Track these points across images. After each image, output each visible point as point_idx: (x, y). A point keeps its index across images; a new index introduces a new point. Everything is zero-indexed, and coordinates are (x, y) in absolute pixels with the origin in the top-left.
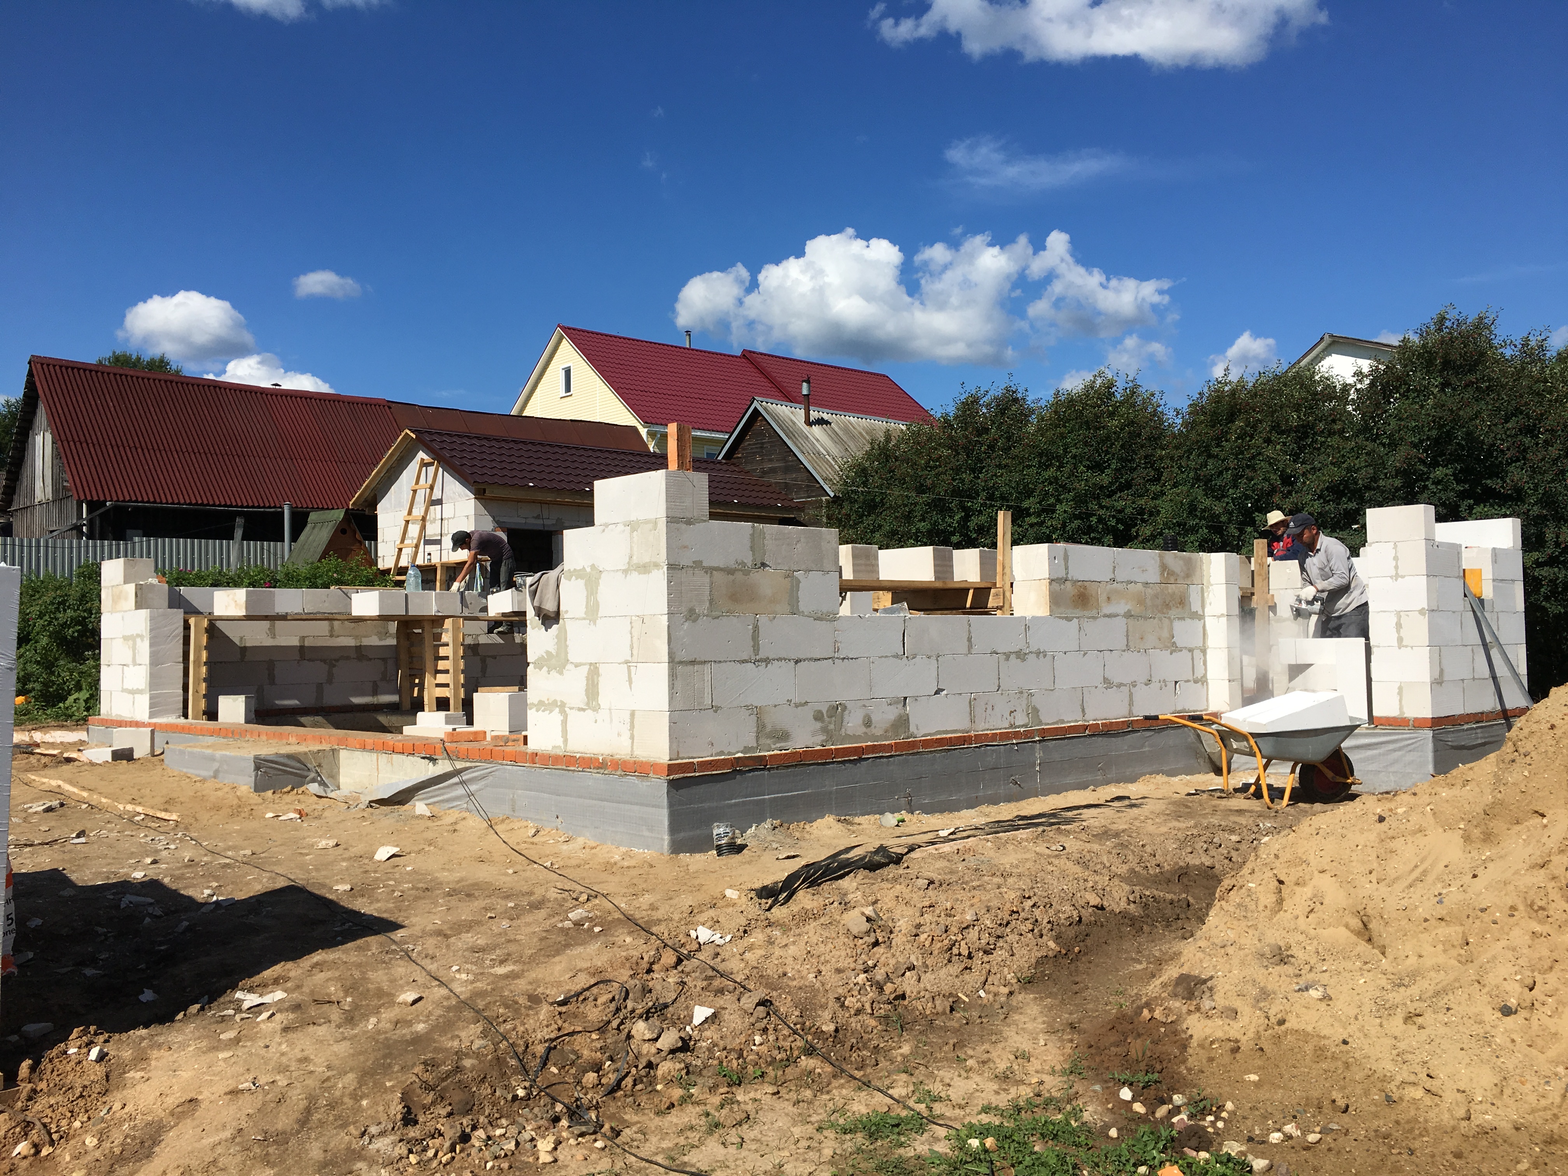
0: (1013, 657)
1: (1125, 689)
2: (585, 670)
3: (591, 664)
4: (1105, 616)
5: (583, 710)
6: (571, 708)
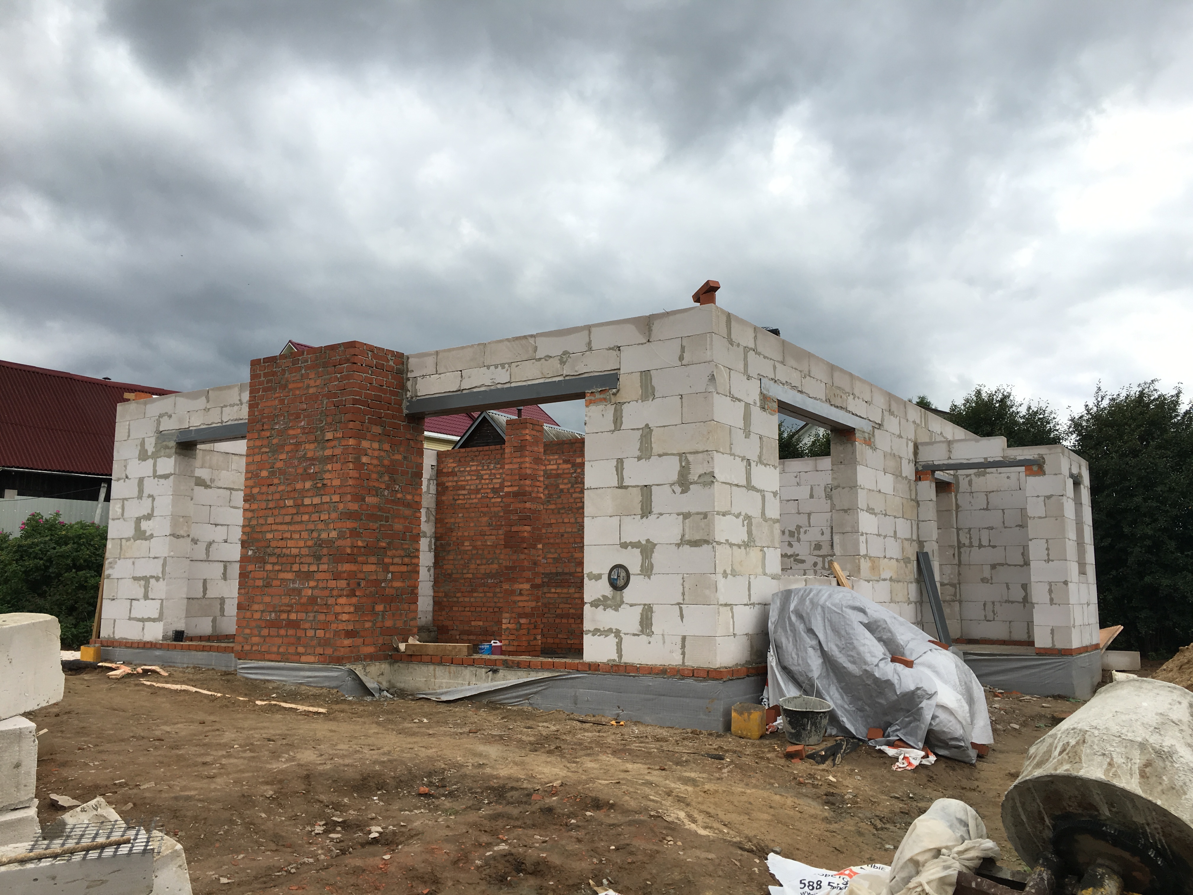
2: (640, 609)
3: (645, 605)
4: (882, 579)
5: (638, 635)
6: (625, 634)
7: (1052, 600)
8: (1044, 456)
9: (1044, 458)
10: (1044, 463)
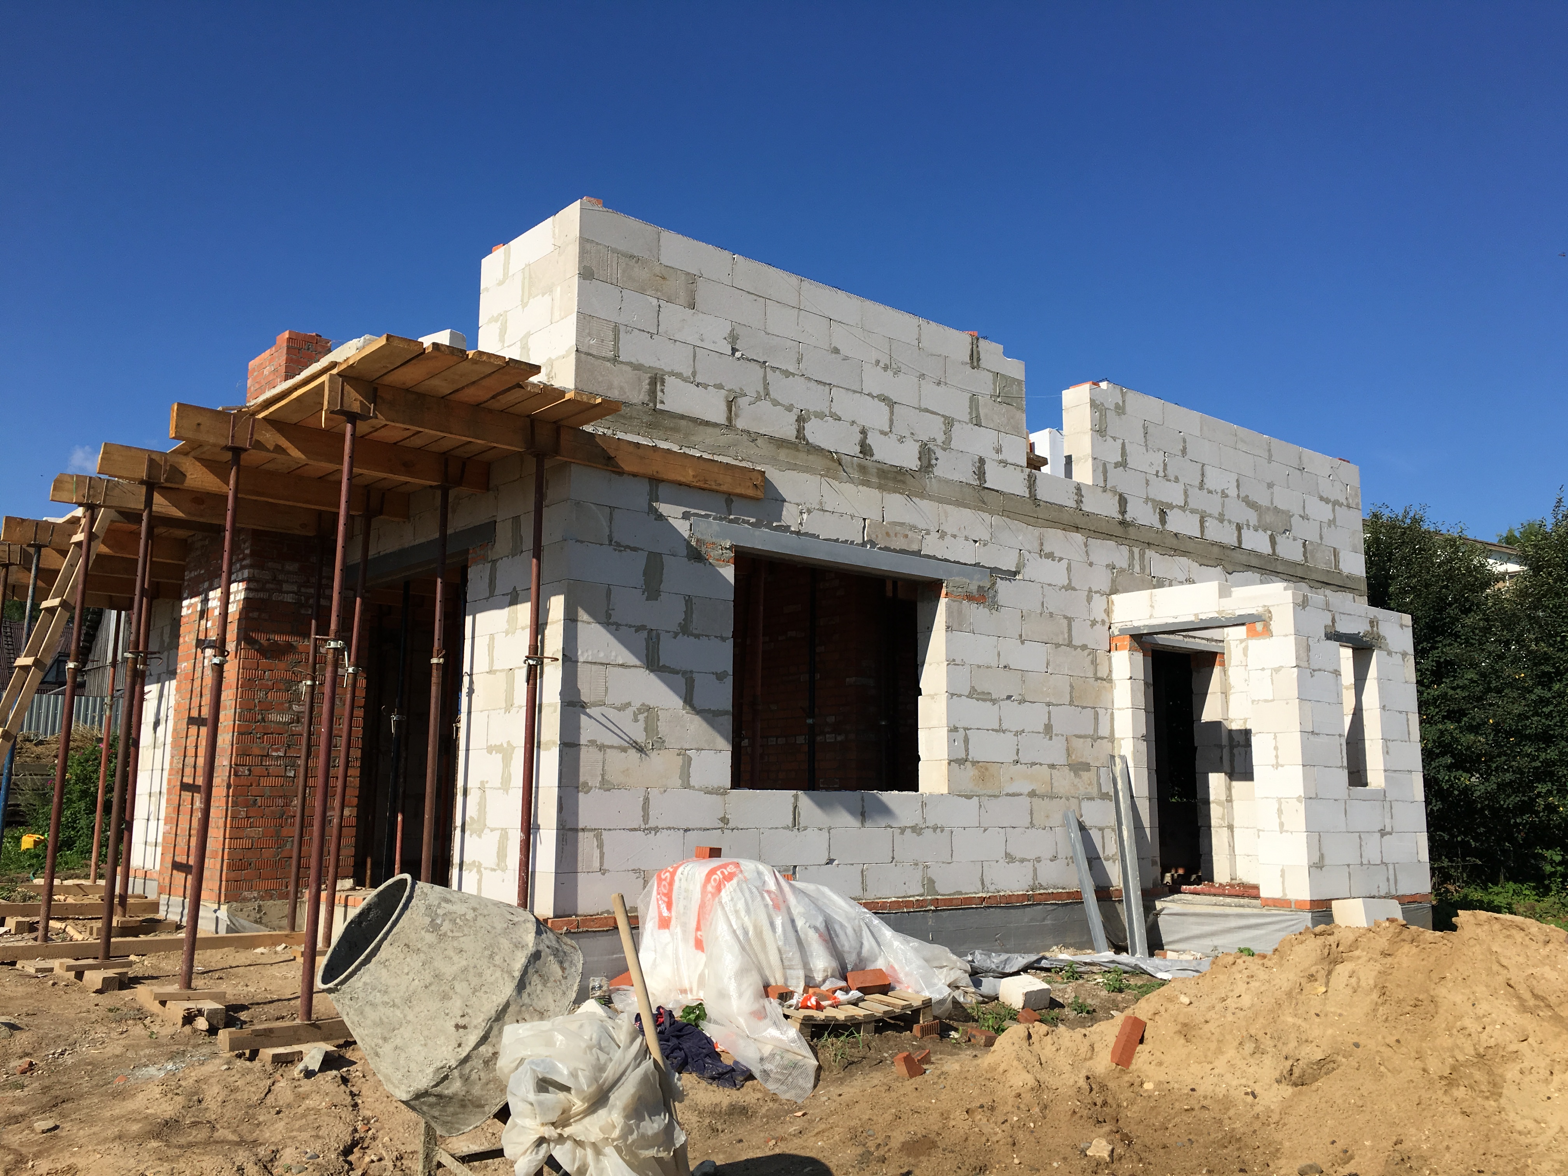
0: (908, 831)
1: (1029, 865)
2: (497, 834)
4: (1008, 795)
5: (494, 870)
6: (486, 869)
7: (1282, 825)
8: (1271, 609)
9: (1270, 612)
10: (1271, 618)
